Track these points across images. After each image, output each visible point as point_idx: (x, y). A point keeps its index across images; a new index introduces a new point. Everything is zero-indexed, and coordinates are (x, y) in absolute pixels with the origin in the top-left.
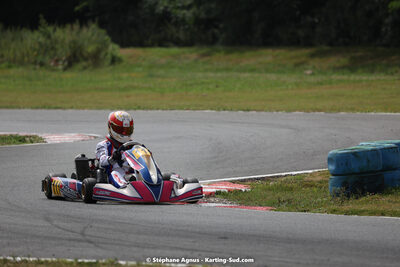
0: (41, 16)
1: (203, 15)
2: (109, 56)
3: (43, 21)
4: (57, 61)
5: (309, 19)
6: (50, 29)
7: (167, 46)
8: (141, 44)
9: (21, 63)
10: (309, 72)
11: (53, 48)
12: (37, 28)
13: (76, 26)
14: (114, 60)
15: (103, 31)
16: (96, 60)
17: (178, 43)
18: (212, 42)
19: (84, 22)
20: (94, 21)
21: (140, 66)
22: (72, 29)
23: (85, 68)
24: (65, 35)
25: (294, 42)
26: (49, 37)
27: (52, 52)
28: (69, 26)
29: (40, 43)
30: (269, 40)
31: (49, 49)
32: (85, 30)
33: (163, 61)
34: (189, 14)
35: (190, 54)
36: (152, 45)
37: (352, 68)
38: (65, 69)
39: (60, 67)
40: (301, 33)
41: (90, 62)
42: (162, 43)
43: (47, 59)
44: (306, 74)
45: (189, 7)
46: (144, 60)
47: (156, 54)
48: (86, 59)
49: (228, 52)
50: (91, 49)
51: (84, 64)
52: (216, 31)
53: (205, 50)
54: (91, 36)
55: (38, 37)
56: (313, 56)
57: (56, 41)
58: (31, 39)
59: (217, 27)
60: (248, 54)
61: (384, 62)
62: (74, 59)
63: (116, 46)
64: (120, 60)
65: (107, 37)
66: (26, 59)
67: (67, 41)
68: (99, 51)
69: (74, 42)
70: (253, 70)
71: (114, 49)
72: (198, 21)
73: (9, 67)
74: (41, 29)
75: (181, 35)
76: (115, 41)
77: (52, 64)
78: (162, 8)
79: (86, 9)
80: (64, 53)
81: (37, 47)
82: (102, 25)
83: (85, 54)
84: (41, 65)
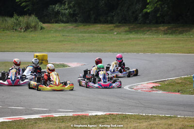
1: (72, 12)
2: (40, 27)
3: (15, 14)
4: (21, 28)
5: (111, 14)
6: (18, 17)
7: (59, 23)
10: (115, 33)
11: (20, 24)
12: (13, 17)
14: (42, 28)
15: (37, 18)
16: (35, 28)
17: (63, 22)
18: (76, 21)
19: (30, 15)
20: (33, 14)
21: (52, 30)
23: (31, 31)
24: (24, 20)
25: (106, 22)
26: (17, 20)
29: (14, 22)
30: (96, 21)
31: (18, 24)
33: (60, 29)
34: (67, 11)
35: (70, 26)
37: (130, 31)
38: (24, 31)
41: (33, 29)
42: (57, 22)
43: (17, 28)
45: (66, 9)
46: (53, 28)
47: (56, 26)
48: (32, 28)
49: (84, 26)
50: (33, 24)
51: (31, 29)
52: (77, 18)
53: (75, 25)
54: (33, 19)
56: (115, 27)
57: (20, 22)
59: (77, 16)
60: (91, 26)
61: (142, 29)
62: (27, 28)
63: (41, 23)
64: (44, 28)
65: (38, 20)
67: (25, 22)
68: (36, 25)
69: (27, 22)
72: (70, 14)
75: (64, 19)
76: (40, 21)
77: (19, 30)
78: (56, 10)
80: (23, 25)
82: (36, 15)
83: (31, 26)
84: (16, 30)
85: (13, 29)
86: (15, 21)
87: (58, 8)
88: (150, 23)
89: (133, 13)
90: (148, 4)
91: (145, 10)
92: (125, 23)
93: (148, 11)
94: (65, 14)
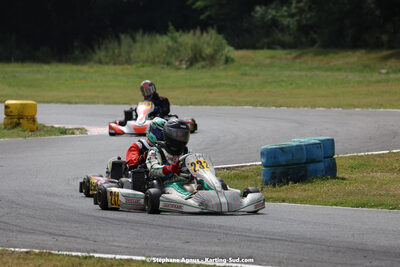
0: (170, 23)
1: (304, 22)
2: (223, 58)
3: (171, 28)
4: (181, 61)
6: (177, 34)
8: (253, 47)
9: (153, 63)
10: (384, 71)
11: (178, 51)
12: (165, 34)
13: (198, 32)
14: (228, 60)
15: (221, 36)
16: (212, 60)
17: (284, 46)
18: (313, 43)
19: (204, 26)
20: (213, 28)
22: (194, 34)
23: (203, 67)
24: (188, 39)
25: (377, 46)
26: (176, 42)
27: (177, 54)
28: (192, 31)
29: (169, 48)
30: (357, 44)
31: (175, 51)
32: (205, 35)
33: (268, 61)
34: (293, 21)
36: (262, 48)
38: (187, 68)
39: (184, 66)
40: (384, 38)
41: (208, 62)
42: (270, 46)
43: (173, 60)
44: (380, 73)
45: (293, 16)
46: (252, 60)
47: (262, 55)
48: (204, 59)
49: (325, 54)
50: (208, 51)
51: (203, 63)
52: (315, 36)
54: (209, 40)
55: (167, 41)
57: (181, 46)
58: (163, 41)
59: (315, 32)
62: (196, 59)
63: (231, 48)
64: (233, 60)
65: (224, 42)
66: (157, 60)
67: (189, 45)
68: (216, 52)
69: (195, 46)
70: (339, 69)
71: (230, 51)
73: (143, 66)
74: (169, 34)
75: (287, 38)
76: (231, 44)
77: (177, 63)
78: (270, 17)
79: (209, 17)
80: (188, 54)
81: (166, 49)
82: (220, 31)
83: (204, 55)
84: (168, 64)
86: (170, 43)
87: (274, 13)
94: (288, 26)
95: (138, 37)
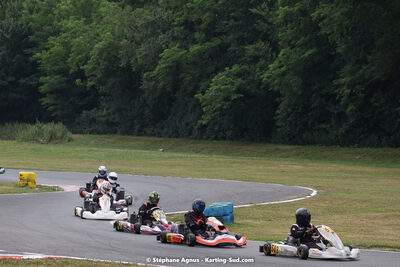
0: (37, 118)
2: (67, 138)
3: (37, 121)
6: (40, 125)
7: (94, 134)
8: (81, 133)
9: (27, 140)
12: (34, 124)
13: (52, 124)
14: (70, 140)
15: (65, 127)
17: (99, 133)
18: (115, 133)
19: (56, 122)
20: (61, 122)
24: (48, 128)
25: (153, 135)
26: (40, 128)
27: (42, 135)
28: (49, 123)
30: (141, 133)
31: (40, 134)
32: (56, 125)
36: (86, 133)
38: (47, 143)
41: (59, 140)
43: (39, 138)
46: (84, 140)
50: (59, 134)
51: (56, 141)
52: (117, 128)
54: (59, 128)
55: (35, 128)
57: (43, 130)
58: (32, 129)
59: (118, 126)
62: (52, 139)
63: (70, 133)
64: (73, 140)
65: (66, 129)
66: (29, 138)
67: (48, 130)
68: (63, 135)
69: (52, 131)
70: (135, 148)
71: (70, 135)
74: (36, 124)
76: (70, 131)
77: (41, 140)
79: (56, 115)
80: (47, 136)
81: (34, 133)
82: (64, 123)
83: (57, 137)
84: (37, 141)
85: (34, 139)
86: (37, 130)
88: (207, 139)
89: (187, 124)
90: (204, 113)
91: (200, 122)
92: (177, 137)
93: (204, 123)
95: (16, 125)
